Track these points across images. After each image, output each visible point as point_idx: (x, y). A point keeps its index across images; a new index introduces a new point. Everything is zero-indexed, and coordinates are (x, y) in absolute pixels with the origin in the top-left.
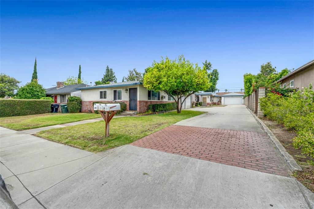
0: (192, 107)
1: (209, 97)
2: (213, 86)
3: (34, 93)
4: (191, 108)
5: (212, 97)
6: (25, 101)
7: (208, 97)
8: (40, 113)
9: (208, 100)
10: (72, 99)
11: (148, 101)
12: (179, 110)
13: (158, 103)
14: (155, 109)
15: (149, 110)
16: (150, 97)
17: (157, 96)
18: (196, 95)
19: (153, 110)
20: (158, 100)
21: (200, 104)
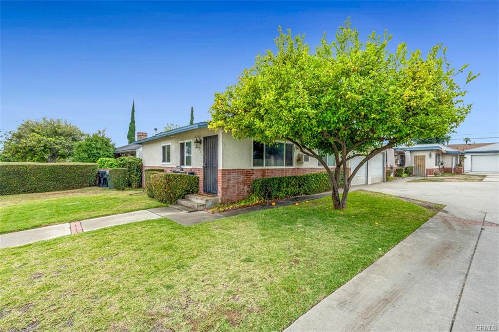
0: (387, 178)
1: (434, 154)
3: (92, 152)
4: (384, 182)
5: (440, 154)
6: (45, 166)
7: (430, 155)
8: (73, 188)
9: (430, 163)
10: (122, 162)
11: (252, 170)
12: (341, 200)
13: (286, 173)
14: (273, 191)
15: (253, 193)
16: (262, 158)
17: (283, 156)
18: (397, 150)
19: (266, 193)
20: (287, 165)
21: (409, 172)
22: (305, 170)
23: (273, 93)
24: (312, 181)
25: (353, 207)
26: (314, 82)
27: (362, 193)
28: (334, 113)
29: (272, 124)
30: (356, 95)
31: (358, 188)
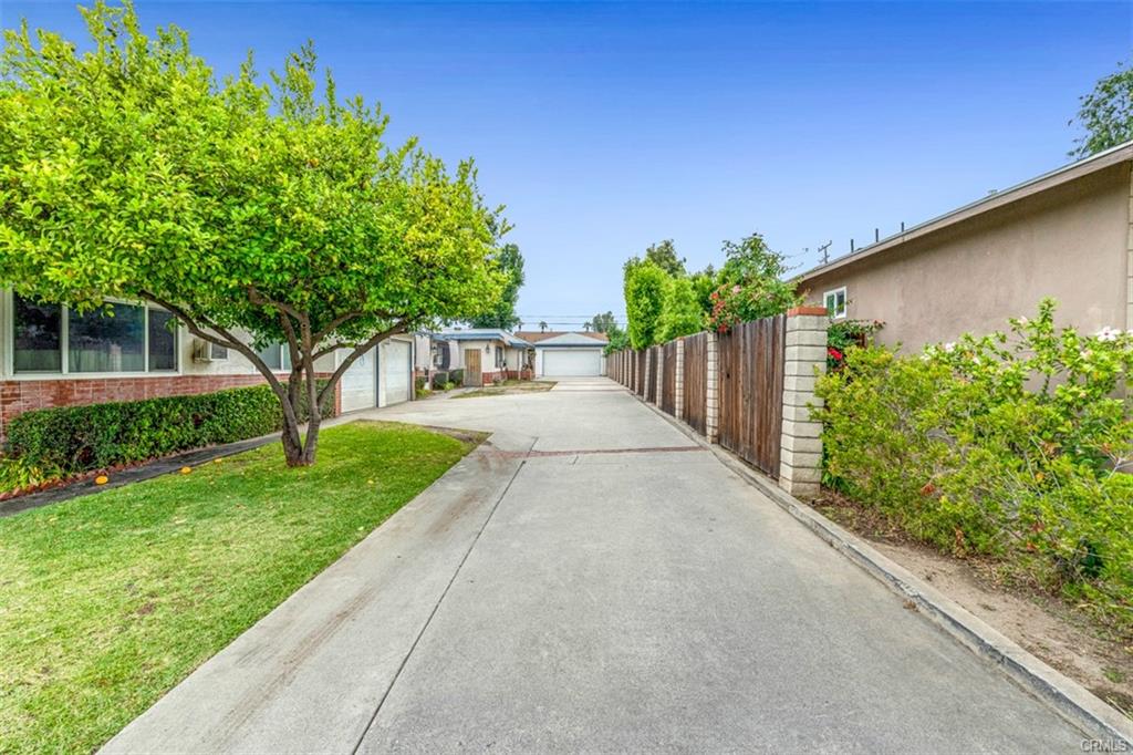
0: (416, 393)
1: (492, 347)
2: (505, 307)
4: (411, 400)
5: (502, 348)
7: (488, 348)
9: (488, 363)
11: (9, 382)
12: (303, 446)
13: (152, 390)
14: (100, 443)
15: (16, 455)
16: (57, 346)
17: (141, 343)
18: (437, 338)
19: (70, 454)
20: (159, 367)
21: (457, 380)
22: (218, 379)
23: (72, 162)
24: (238, 406)
25: (333, 456)
26: (210, 164)
27: (362, 425)
28: (270, 249)
29: (71, 251)
30: (313, 219)
31: (356, 417)
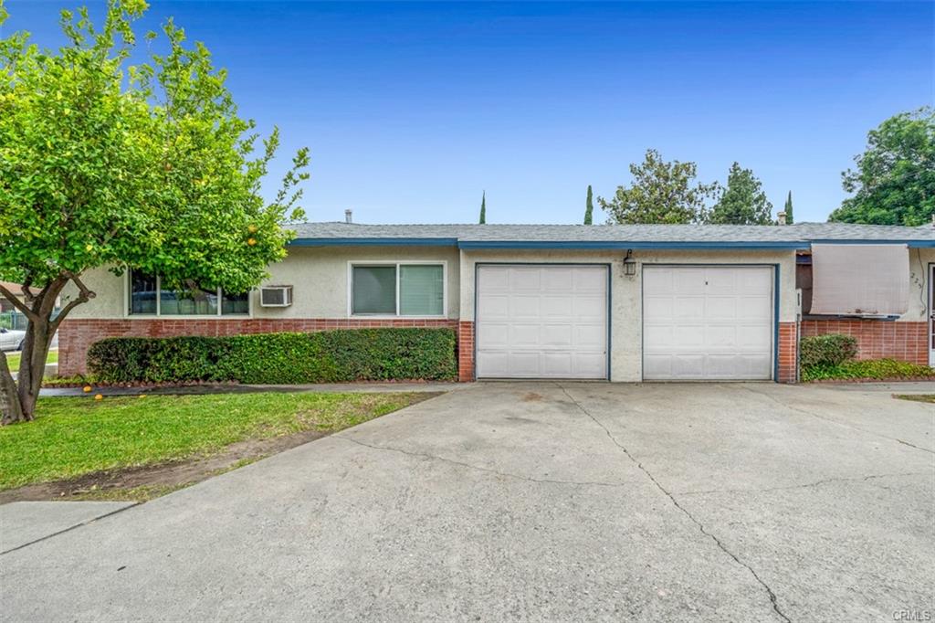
11: (126, 320)
13: (223, 330)
